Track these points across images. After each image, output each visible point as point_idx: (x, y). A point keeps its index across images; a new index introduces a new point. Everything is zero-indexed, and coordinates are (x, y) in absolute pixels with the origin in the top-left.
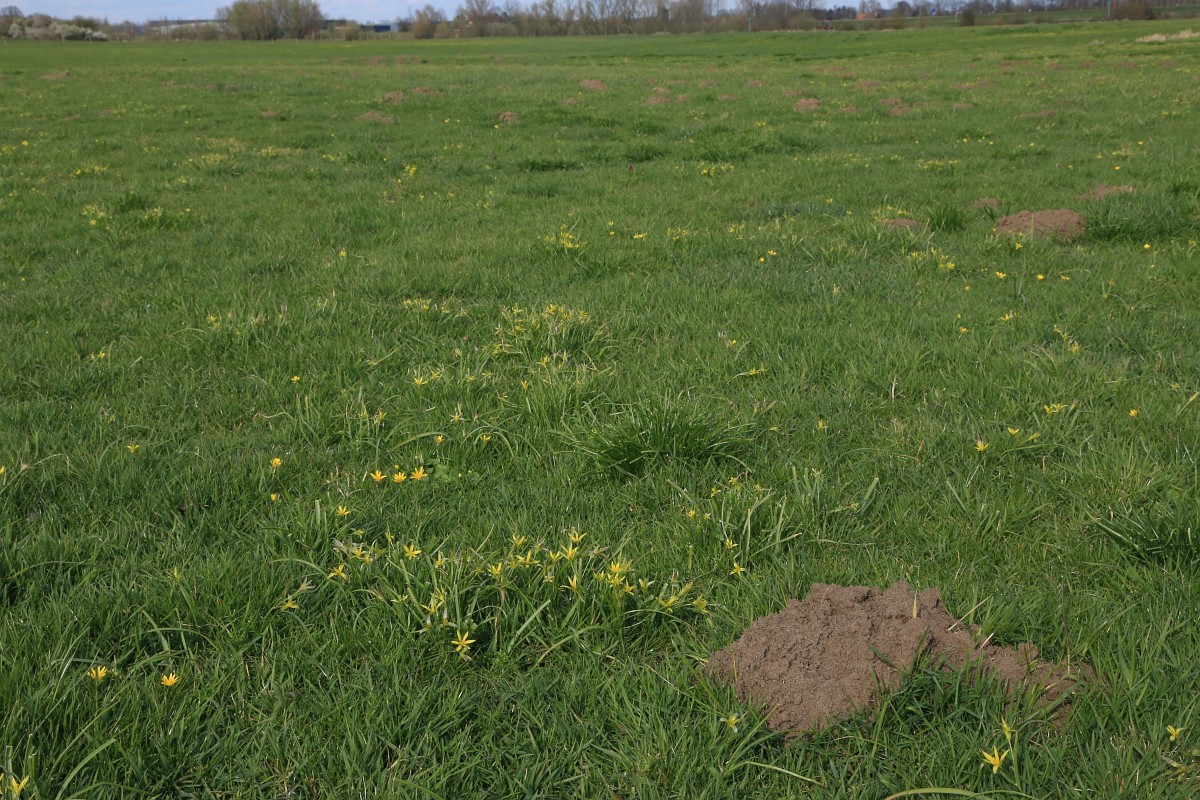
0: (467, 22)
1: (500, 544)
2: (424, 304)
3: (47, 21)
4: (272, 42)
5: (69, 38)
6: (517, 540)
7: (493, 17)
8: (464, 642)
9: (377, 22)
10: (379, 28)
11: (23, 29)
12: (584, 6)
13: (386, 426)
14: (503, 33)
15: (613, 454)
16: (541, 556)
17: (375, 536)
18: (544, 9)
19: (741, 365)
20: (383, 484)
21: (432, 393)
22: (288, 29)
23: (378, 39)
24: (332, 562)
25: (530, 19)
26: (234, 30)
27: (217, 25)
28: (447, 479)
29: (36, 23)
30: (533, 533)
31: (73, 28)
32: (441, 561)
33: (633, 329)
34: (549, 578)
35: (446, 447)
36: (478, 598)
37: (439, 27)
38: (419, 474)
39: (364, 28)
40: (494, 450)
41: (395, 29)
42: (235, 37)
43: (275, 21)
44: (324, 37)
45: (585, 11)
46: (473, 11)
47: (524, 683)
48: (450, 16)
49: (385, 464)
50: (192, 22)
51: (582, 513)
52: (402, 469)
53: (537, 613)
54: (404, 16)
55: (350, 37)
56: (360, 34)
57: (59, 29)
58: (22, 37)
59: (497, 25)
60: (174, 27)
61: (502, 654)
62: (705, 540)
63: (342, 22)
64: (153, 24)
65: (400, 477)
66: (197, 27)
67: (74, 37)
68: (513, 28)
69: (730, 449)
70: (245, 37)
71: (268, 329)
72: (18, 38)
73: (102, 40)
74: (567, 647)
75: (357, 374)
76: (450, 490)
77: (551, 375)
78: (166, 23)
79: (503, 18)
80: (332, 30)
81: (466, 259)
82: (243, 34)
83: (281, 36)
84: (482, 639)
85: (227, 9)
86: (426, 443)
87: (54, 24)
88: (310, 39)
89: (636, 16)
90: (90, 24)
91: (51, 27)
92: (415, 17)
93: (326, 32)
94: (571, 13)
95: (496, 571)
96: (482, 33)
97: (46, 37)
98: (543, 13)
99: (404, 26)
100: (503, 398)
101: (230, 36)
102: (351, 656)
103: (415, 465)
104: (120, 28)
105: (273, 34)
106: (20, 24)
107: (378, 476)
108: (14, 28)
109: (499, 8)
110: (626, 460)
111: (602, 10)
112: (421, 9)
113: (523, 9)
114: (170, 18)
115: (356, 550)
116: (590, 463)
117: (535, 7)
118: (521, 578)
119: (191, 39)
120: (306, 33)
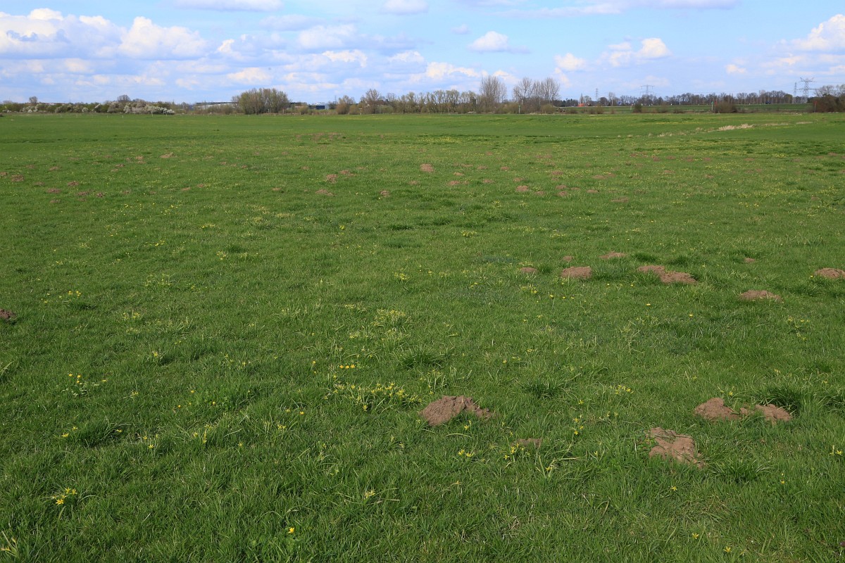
0: (366, 105)
1: (374, 385)
2: (351, 306)
3: (143, 104)
4: (262, 115)
5: (154, 113)
6: (378, 385)
7: (381, 102)
8: (365, 407)
9: (317, 104)
10: (319, 107)
11: (131, 109)
12: (430, 97)
13: (343, 351)
14: (385, 111)
15: (405, 362)
16: (384, 388)
17: (343, 383)
18: (408, 98)
19: (450, 332)
20: (343, 369)
21: (355, 341)
22: (270, 108)
23: (318, 113)
24: (333, 389)
25: (401, 104)
26: (241, 108)
27: (232, 105)
28: (360, 368)
29: (138, 105)
30: (383, 383)
31: (157, 107)
32: (360, 389)
33: (420, 317)
34: (385, 394)
35: (360, 359)
36: (369, 398)
37: (351, 107)
38: (353, 366)
39: (310, 107)
40: (373, 360)
41: (327, 108)
42: (242, 112)
43: (263, 103)
44: (289, 112)
45: (430, 100)
46: (370, 99)
47: (379, 416)
48: (357, 101)
49: (343, 363)
50: (219, 103)
51: (396, 378)
52: (348, 365)
53: (382, 402)
54: (332, 101)
55: (303, 113)
56: (309, 110)
57: (150, 108)
58: (131, 112)
59: (383, 107)
60: (209, 106)
61: (374, 410)
62: (425, 385)
63: (299, 104)
64: (198, 104)
65: (348, 367)
66: (222, 106)
67: (157, 113)
68: (391, 108)
69: (437, 361)
70: (247, 113)
71: (301, 314)
72: (128, 113)
73: (172, 114)
74: (389, 409)
75: (332, 333)
76: (361, 371)
77: (392, 335)
78: (205, 104)
79: (386, 103)
80: (293, 108)
81: (365, 283)
82: (246, 110)
83: (266, 111)
84: (369, 407)
85: (238, 97)
86: (354, 357)
87: (147, 106)
88: (282, 113)
89: (458, 103)
90: (167, 105)
91: (145, 108)
92: (338, 102)
93: (291, 109)
94: (423, 101)
95: (373, 392)
96: (374, 112)
97: (143, 112)
98: (408, 100)
99: (332, 106)
100: (376, 343)
101: (238, 111)
102: (339, 410)
103: (351, 364)
104: (181, 106)
105: (262, 110)
106: (130, 106)
107: (342, 367)
108: (126, 108)
109: (384, 97)
110: (409, 364)
111: (440, 100)
112: (342, 97)
113: (397, 99)
114: (207, 102)
115: (340, 386)
116: (399, 364)
117: (403, 97)
118: (379, 394)
119: (218, 112)
120: (280, 110)
